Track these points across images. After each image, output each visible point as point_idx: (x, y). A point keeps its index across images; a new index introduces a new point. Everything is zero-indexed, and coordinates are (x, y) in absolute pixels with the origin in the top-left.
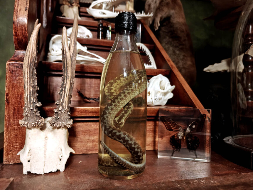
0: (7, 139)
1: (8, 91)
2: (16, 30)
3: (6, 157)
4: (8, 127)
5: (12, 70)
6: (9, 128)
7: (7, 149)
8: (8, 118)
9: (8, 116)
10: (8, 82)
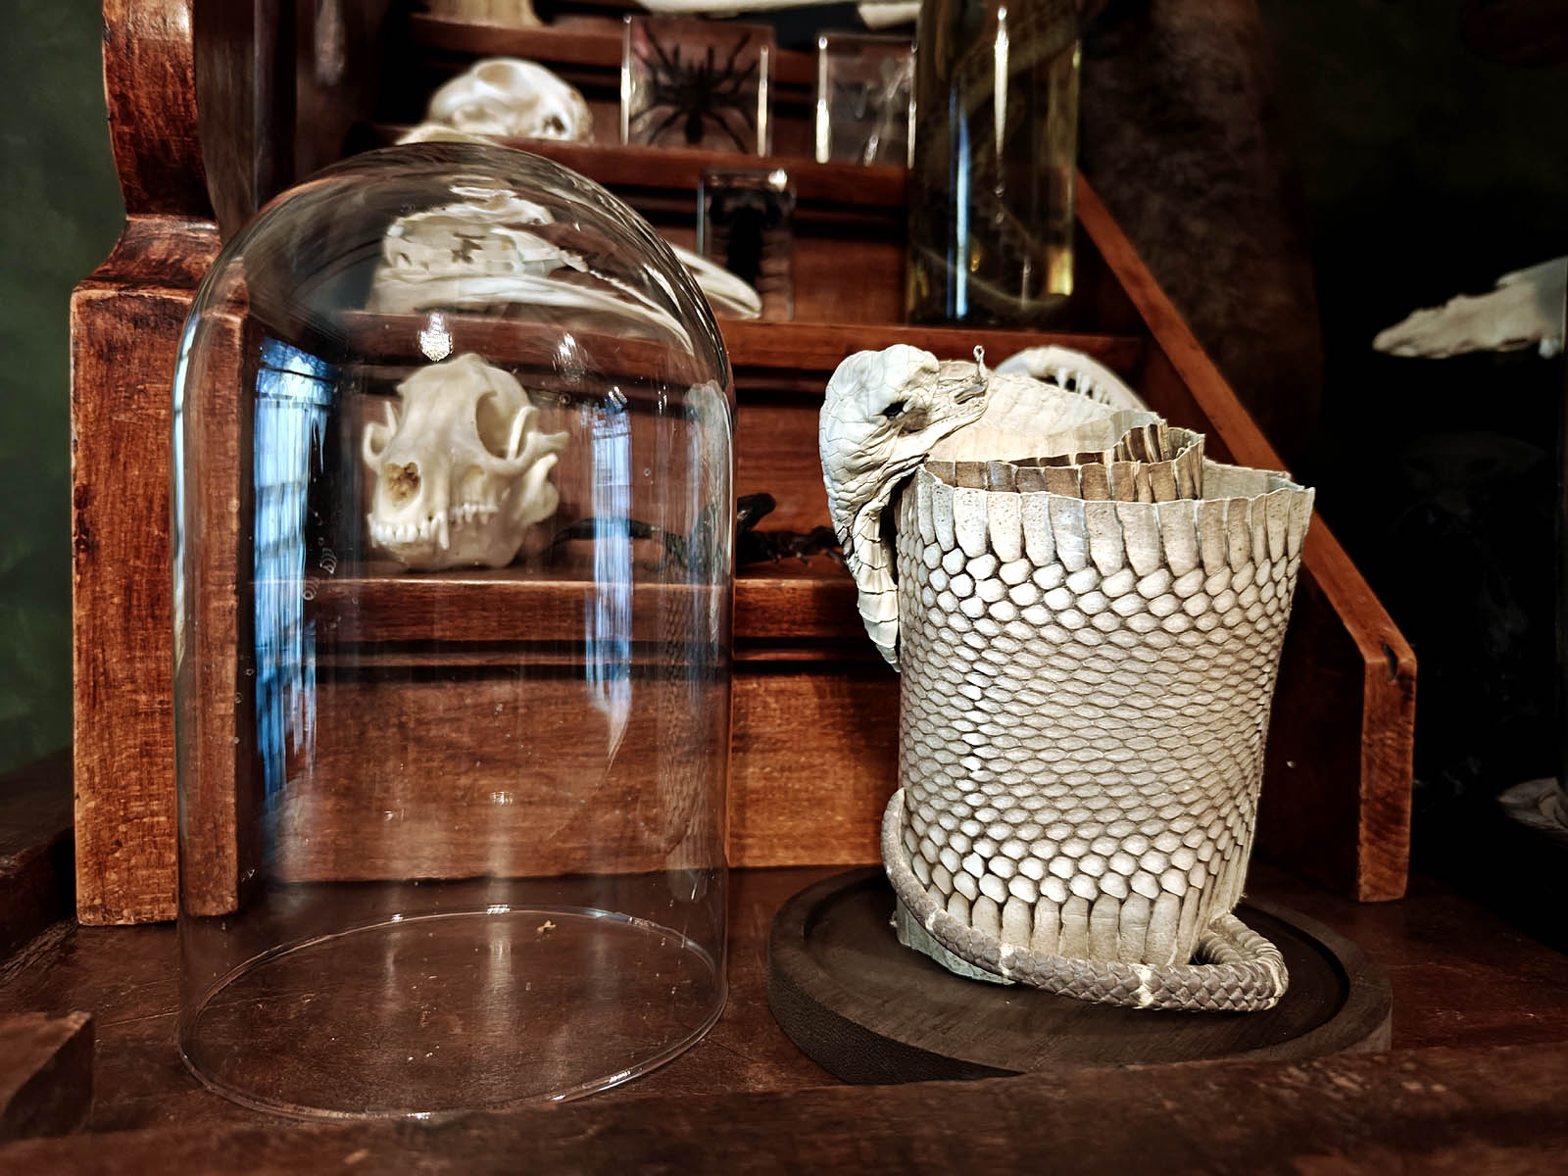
0: (91, 771)
1: (88, 475)
2: (121, 80)
3: (94, 880)
4: (93, 702)
5: (109, 343)
6: (102, 702)
7: (96, 836)
8: (93, 642)
9: (95, 628)
10: (86, 416)
